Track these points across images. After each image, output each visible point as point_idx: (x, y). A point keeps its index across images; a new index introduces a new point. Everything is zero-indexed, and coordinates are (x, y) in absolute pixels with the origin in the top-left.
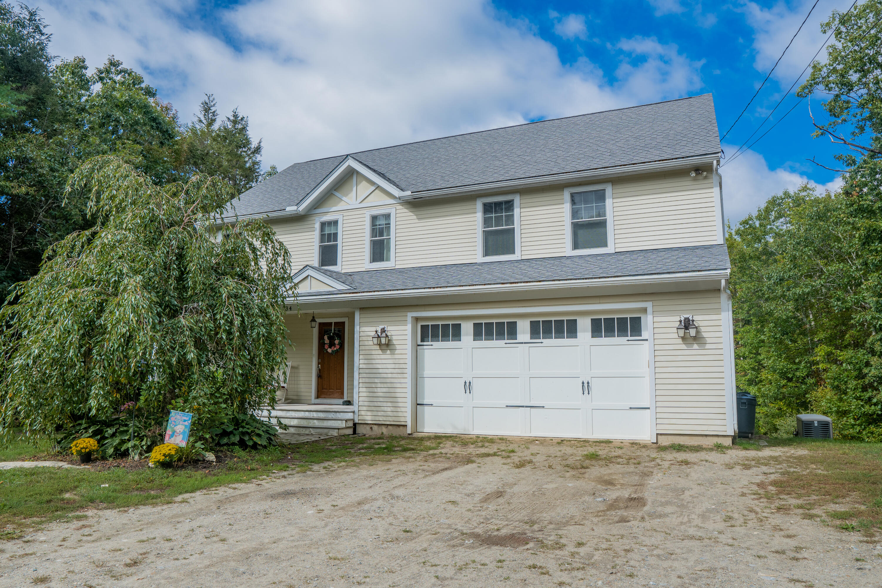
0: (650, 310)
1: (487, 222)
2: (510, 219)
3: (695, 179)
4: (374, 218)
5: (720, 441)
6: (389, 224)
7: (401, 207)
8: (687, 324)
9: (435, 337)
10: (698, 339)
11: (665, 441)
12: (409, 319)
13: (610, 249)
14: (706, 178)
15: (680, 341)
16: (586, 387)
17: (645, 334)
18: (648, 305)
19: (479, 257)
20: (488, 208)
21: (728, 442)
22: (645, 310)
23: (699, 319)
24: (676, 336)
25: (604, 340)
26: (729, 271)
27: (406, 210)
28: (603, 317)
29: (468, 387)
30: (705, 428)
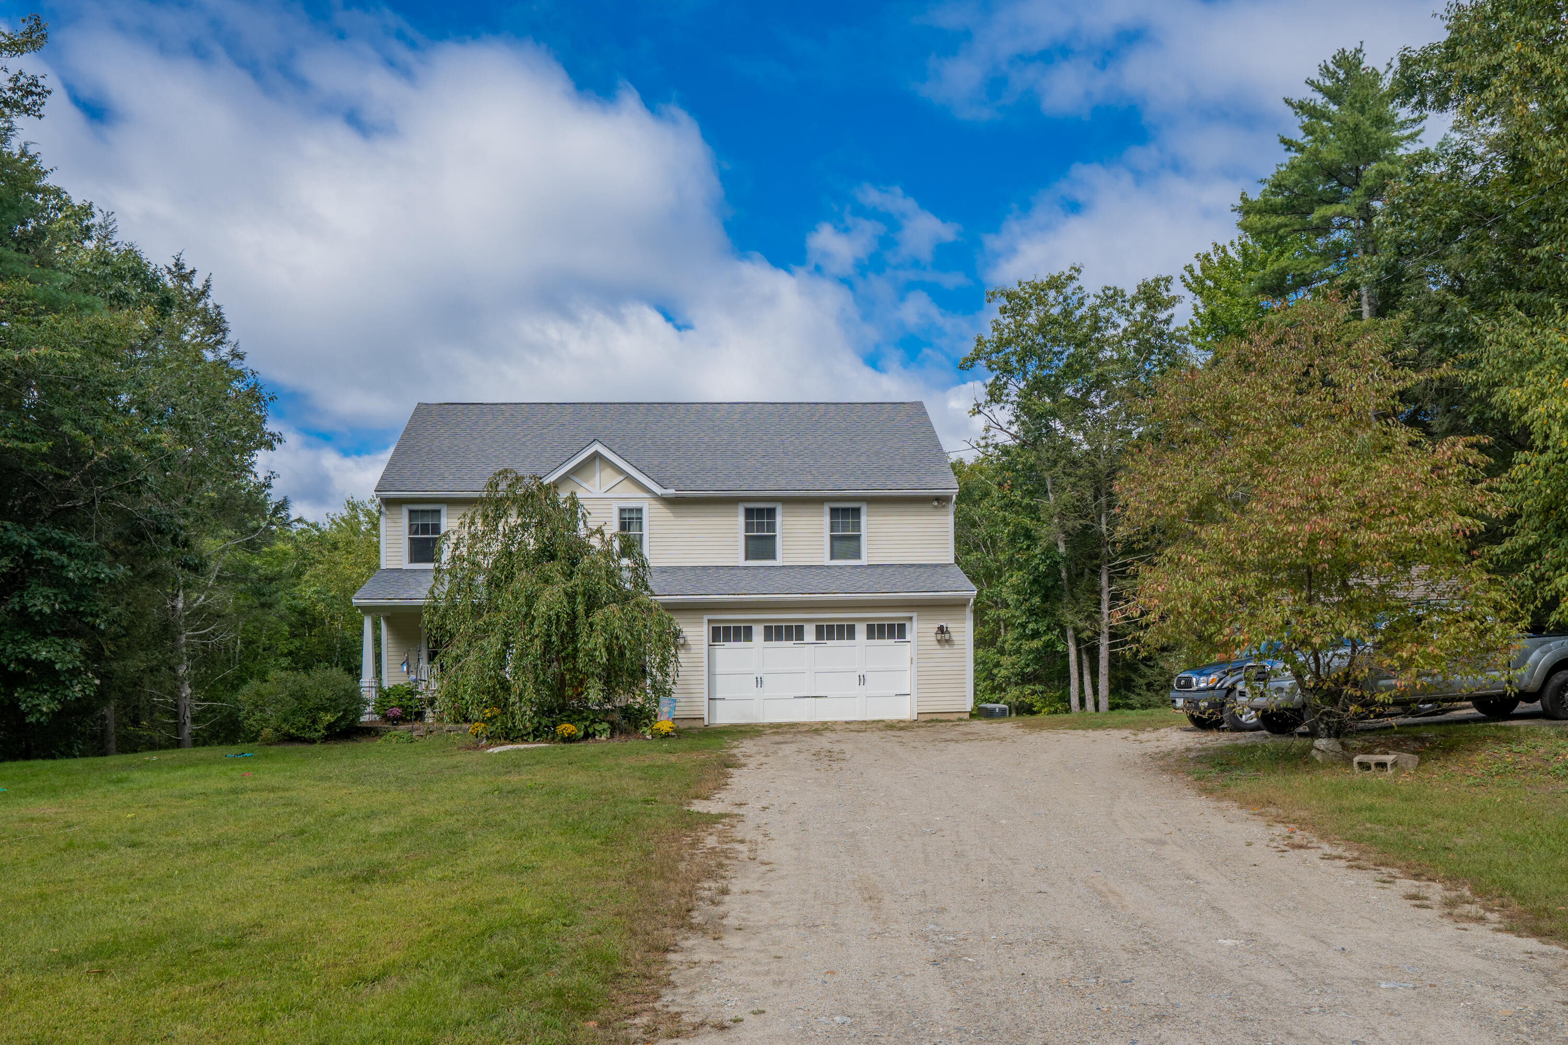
0: (915, 619)
1: (748, 527)
2: (772, 527)
3: (935, 507)
4: (622, 510)
5: (961, 716)
6: (641, 518)
7: (654, 502)
8: (941, 630)
9: (727, 639)
10: (949, 642)
11: (923, 718)
12: (706, 622)
13: (864, 561)
14: (944, 507)
15: (936, 643)
16: (862, 679)
17: (908, 638)
18: (914, 615)
19: (740, 560)
20: (749, 513)
21: (967, 716)
22: (911, 618)
23: (951, 626)
24: (934, 639)
25: (876, 642)
26: (976, 592)
27: (661, 507)
28: (876, 623)
29: (759, 682)
30: (952, 707)
